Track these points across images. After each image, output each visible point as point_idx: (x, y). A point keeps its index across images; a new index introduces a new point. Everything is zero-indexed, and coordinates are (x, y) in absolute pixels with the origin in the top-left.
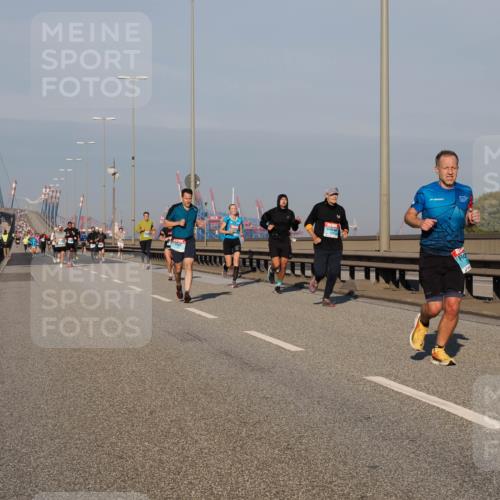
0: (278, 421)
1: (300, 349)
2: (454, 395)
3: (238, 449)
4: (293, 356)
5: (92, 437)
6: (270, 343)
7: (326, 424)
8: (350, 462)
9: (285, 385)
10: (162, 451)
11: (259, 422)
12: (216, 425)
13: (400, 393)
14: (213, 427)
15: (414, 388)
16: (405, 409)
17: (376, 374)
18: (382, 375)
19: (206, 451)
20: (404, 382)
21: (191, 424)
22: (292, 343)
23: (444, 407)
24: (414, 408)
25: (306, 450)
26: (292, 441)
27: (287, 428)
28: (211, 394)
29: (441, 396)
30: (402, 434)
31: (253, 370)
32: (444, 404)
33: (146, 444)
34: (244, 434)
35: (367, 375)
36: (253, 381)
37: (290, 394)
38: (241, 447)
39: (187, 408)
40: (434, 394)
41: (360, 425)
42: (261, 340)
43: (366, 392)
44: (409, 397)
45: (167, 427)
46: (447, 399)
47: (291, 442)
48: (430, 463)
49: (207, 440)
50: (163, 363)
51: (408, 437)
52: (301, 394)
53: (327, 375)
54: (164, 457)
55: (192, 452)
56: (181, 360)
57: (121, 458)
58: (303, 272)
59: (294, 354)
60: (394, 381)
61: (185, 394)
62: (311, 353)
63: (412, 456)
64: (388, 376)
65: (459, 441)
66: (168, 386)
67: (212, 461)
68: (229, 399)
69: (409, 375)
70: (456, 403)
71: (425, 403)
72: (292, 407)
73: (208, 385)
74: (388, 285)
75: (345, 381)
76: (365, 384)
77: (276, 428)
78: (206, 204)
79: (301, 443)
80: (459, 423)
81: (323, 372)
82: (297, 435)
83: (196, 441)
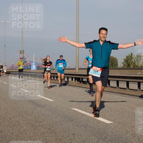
0: (46, 121)
1: (53, 101)
4: (51, 102)
6: (45, 99)
7: (60, 122)
8: (67, 133)
9: (49, 111)
11: (41, 121)
12: (29, 122)
14: (28, 123)
15: (85, 111)
16: (83, 118)
18: (76, 108)
19: (26, 130)
20: (83, 110)
21: (21, 122)
24: (85, 117)
25: (55, 129)
26: (51, 127)
27: (49, 123)
30: (82, 125)
31: (39, 106)
33: (8, 128)
34: (37, 125)
35: (72, 108)
37: (50, 113)
38: (36, 129)
39: (20, 117)
41: (70, 122)
43: (72, 113)
44: (84, 114)
48: (90, 133)
49: (26, 127)
51: (84, 126)
52: (53, 113)
53: (61, 108)
56: (19, 104)
58: (54, 78)
60: (80, 109)
61: (20, 113)
63: (85, 131)
64: (78, 108)
65: (98, 127)
67: (28, 133)
68: (33, 115)
69: (84, 108)
72: (51, 117)
73: (26, 110)
74: (78, 82)
75: (66, 110)
76: (71, 110)
77: (46, 123)
78: (26, 59)
79: (53, 127)
80: (98, 121)
81: (59, 107)
82: (52, 125)
83: (23, 127)
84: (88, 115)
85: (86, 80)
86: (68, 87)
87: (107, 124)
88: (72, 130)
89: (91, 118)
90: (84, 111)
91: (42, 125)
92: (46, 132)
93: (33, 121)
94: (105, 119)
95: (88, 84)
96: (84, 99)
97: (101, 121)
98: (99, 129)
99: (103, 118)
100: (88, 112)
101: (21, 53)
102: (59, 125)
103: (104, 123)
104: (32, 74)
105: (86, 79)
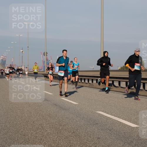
0: (70, 125)
1: (77, 103)
2: (122, 117)
3: (59, 133)
5: (16, 129)
7: (85, 125)
8: (92, 137)
10: (36, 133)
11: (65, 125)
12: (52, 126)
13: (106, 116)
16: (108, 121)
17: (100, 111)
18: (101, 111)
19: (50, 133)
20: (107, 113)
21: (45, 125)
22: (75, 102)
23: (119, 121)
24: (111, 121)
25: (79, 133)
27: (73, 127)
28: (51, 117)
29: (119, 117)
30: (107, 128)
31: (63, 110)
32: (119, 120)
33: (32, 131)
34: (60, 128)
35: (97, 111)
36: (63, 113)
37: (74, 117)
38: (60, 132)
39: (44, 121)
40: (116, 117)
41: (95, 126)
42: (65, 101)
43: (97, 116)
44: (109, 118)
45: (38, 126)
46: (120, 118)
47: (74, 131)
49: (50, 130)
50: (37, 108)
51: (109, 129)
54: (37, 135)
55: (45, 134)
57: (24, 135)
59: (76, 105)
60: (105, 113)
61: (43, 117)
62: (80, 105)
64: (103, 111)
65: (124, 131)
66: (38, 114)
67: (51, 137)
69: (109, 111)
70: (123, 119)
71: (114, 119)
72: (75, 120)
73: (50, 114)
74: (103, 85)
75: (90, 113)
76: (96, 114)
77: (70, 127)
78: (49, 61)
79: (77, 131)
80: (124, 125)
81: (84, 110)
82: (76, 129)
83: (47, 131)
84: (113, 118)
85: (112, 83)
86: (93, 90)
87: (133, 127)
88: (97, 133)
89: (117, 121)
90: (109, 114)
91: (66, 129)
92: (70, 136)
93: (56, 124)
94: (131, 122)
95: (113, 86)
96: (109, 102)
97: (127, 125)
98: (125, 133)
99: (128, 122)
100: (113, 116)
101: (44, 55)
102: (83, 128)
103: (130, 126)
104: (55, 77)
105: (112, 81)
